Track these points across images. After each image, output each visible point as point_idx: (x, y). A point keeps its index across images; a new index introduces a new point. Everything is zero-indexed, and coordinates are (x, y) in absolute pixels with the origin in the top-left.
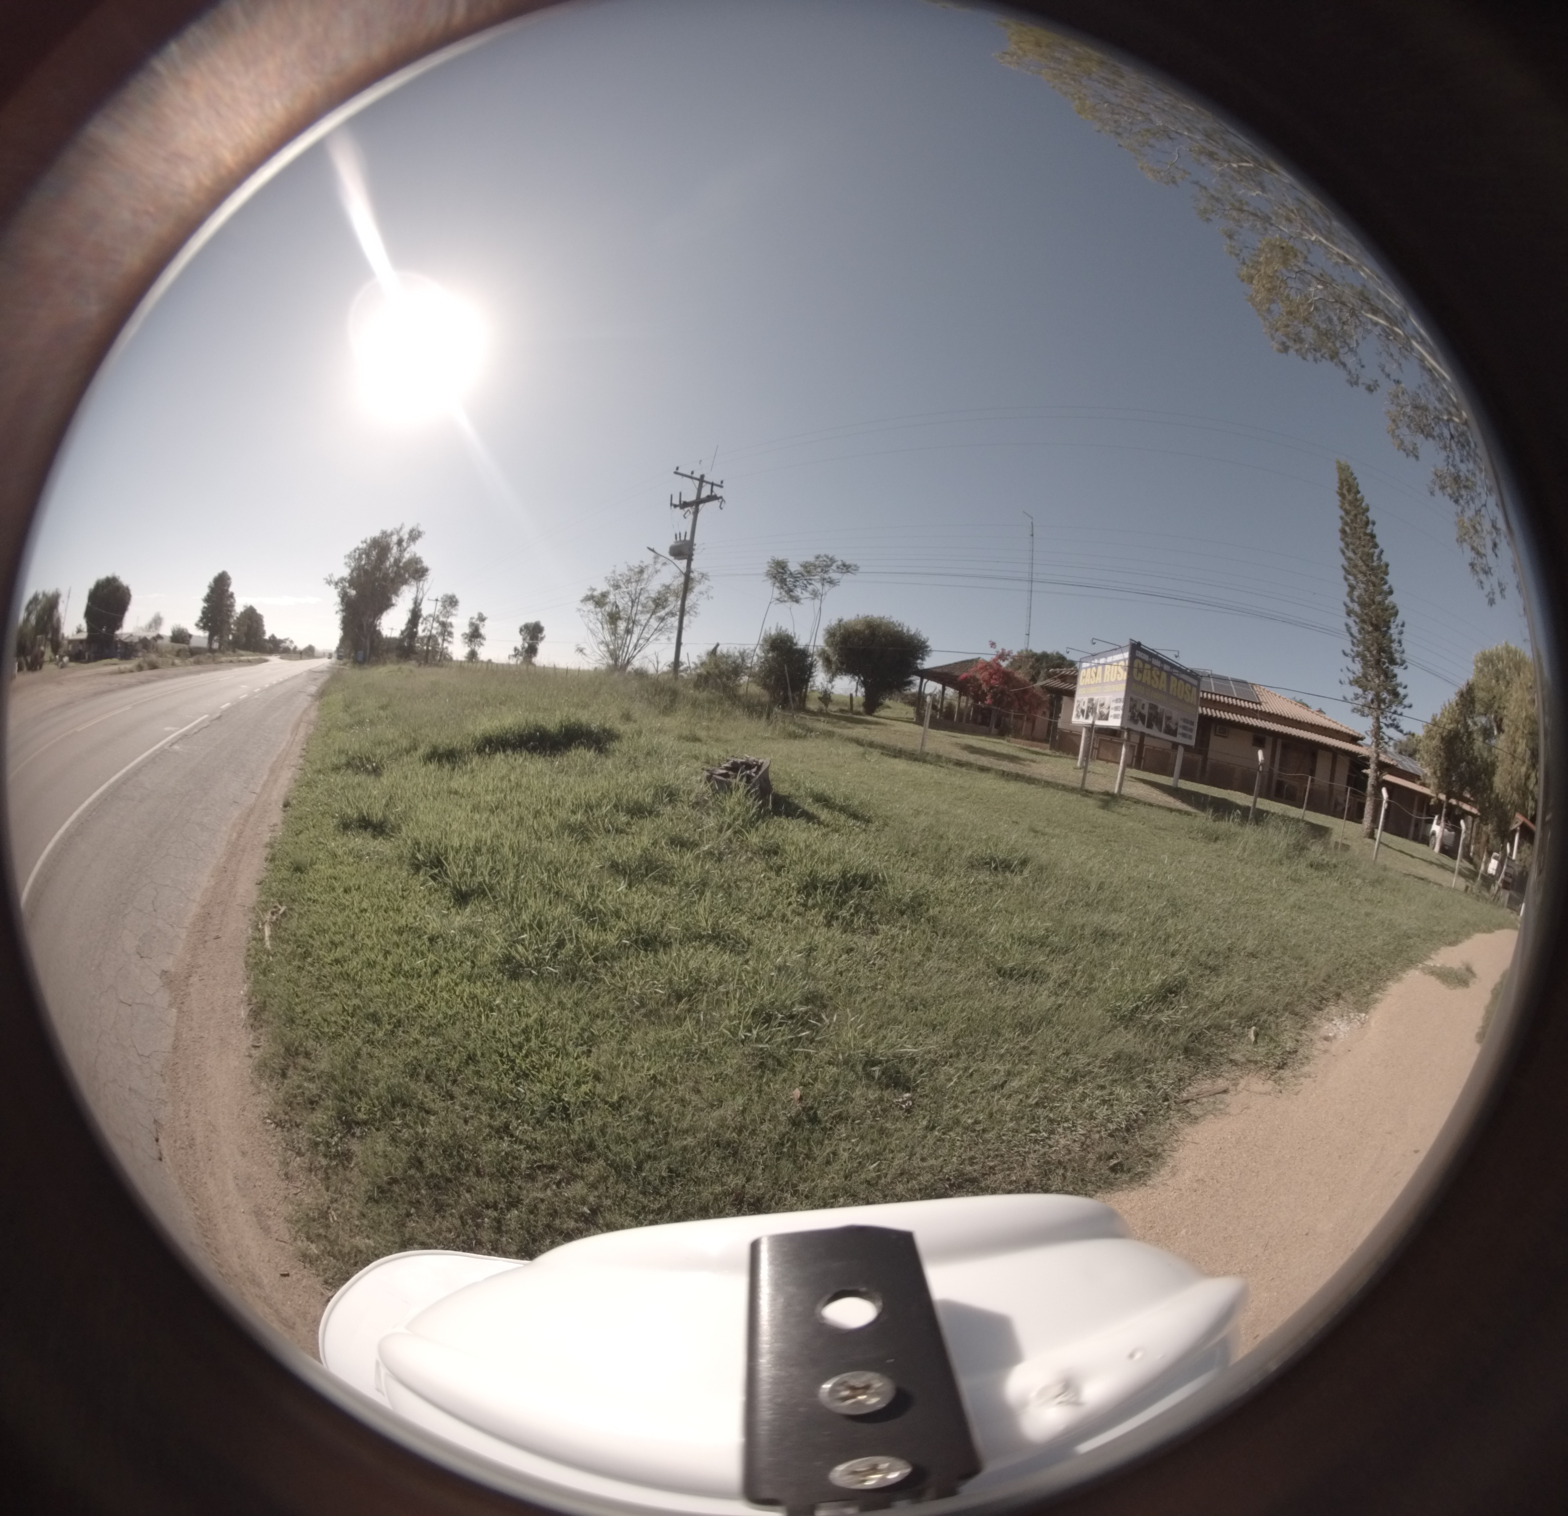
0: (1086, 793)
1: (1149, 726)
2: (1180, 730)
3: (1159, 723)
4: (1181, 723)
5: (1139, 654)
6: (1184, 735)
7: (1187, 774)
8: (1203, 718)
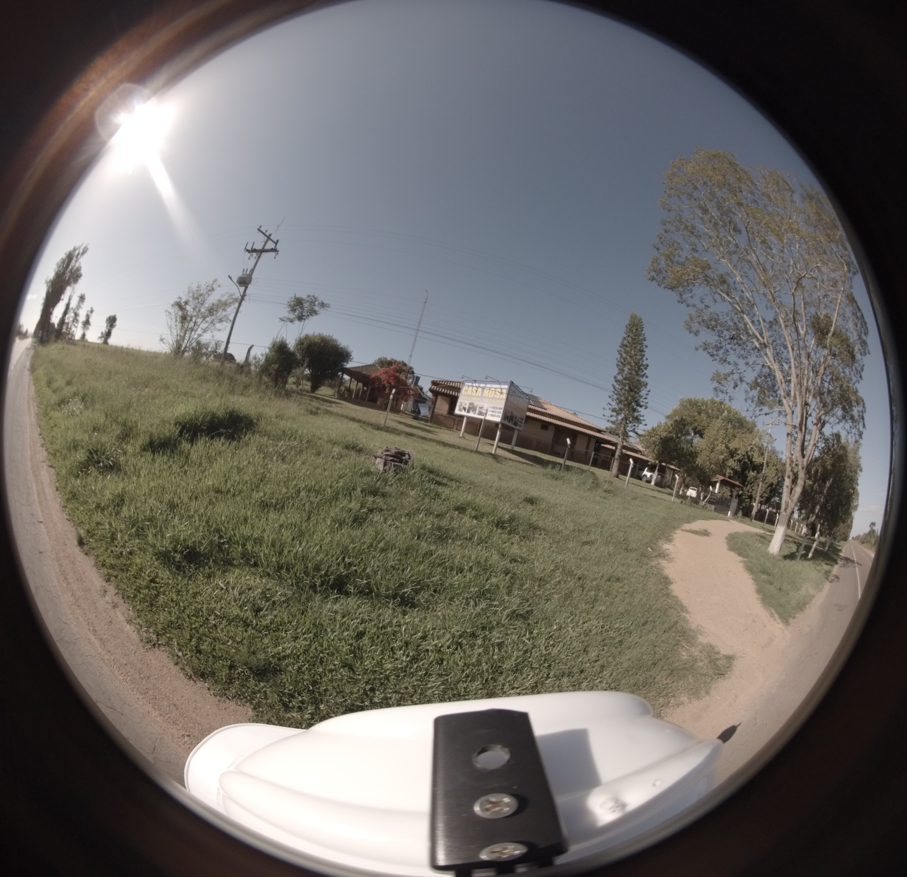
0: (481, 453)
1: (509, 422)
2: (519, 423)
3: (512, 420)
4: (520, 420)
5: (513, 388)
6: (520, 425)
7: (516, 445)
8: (528, 417)
